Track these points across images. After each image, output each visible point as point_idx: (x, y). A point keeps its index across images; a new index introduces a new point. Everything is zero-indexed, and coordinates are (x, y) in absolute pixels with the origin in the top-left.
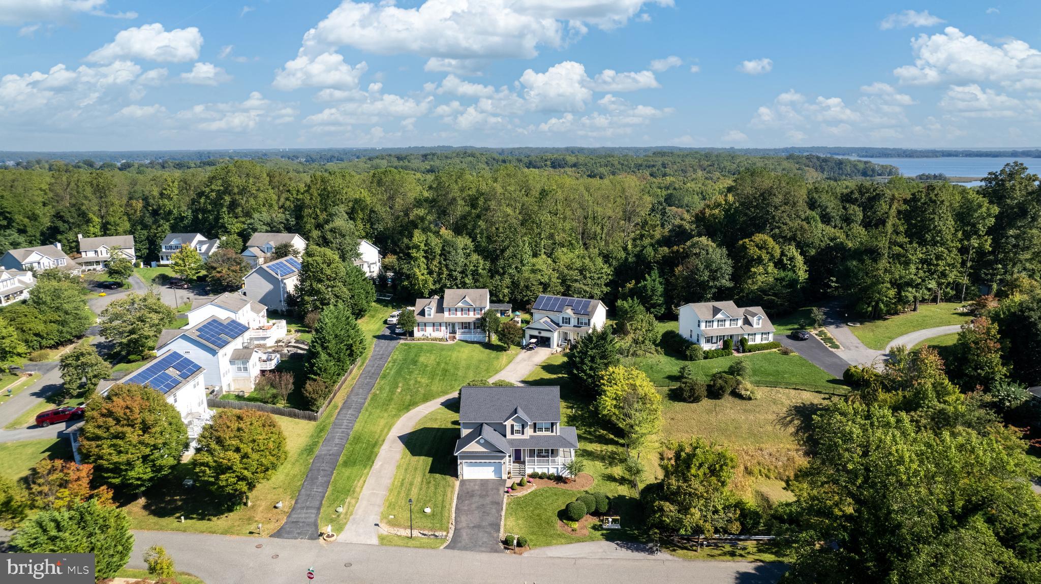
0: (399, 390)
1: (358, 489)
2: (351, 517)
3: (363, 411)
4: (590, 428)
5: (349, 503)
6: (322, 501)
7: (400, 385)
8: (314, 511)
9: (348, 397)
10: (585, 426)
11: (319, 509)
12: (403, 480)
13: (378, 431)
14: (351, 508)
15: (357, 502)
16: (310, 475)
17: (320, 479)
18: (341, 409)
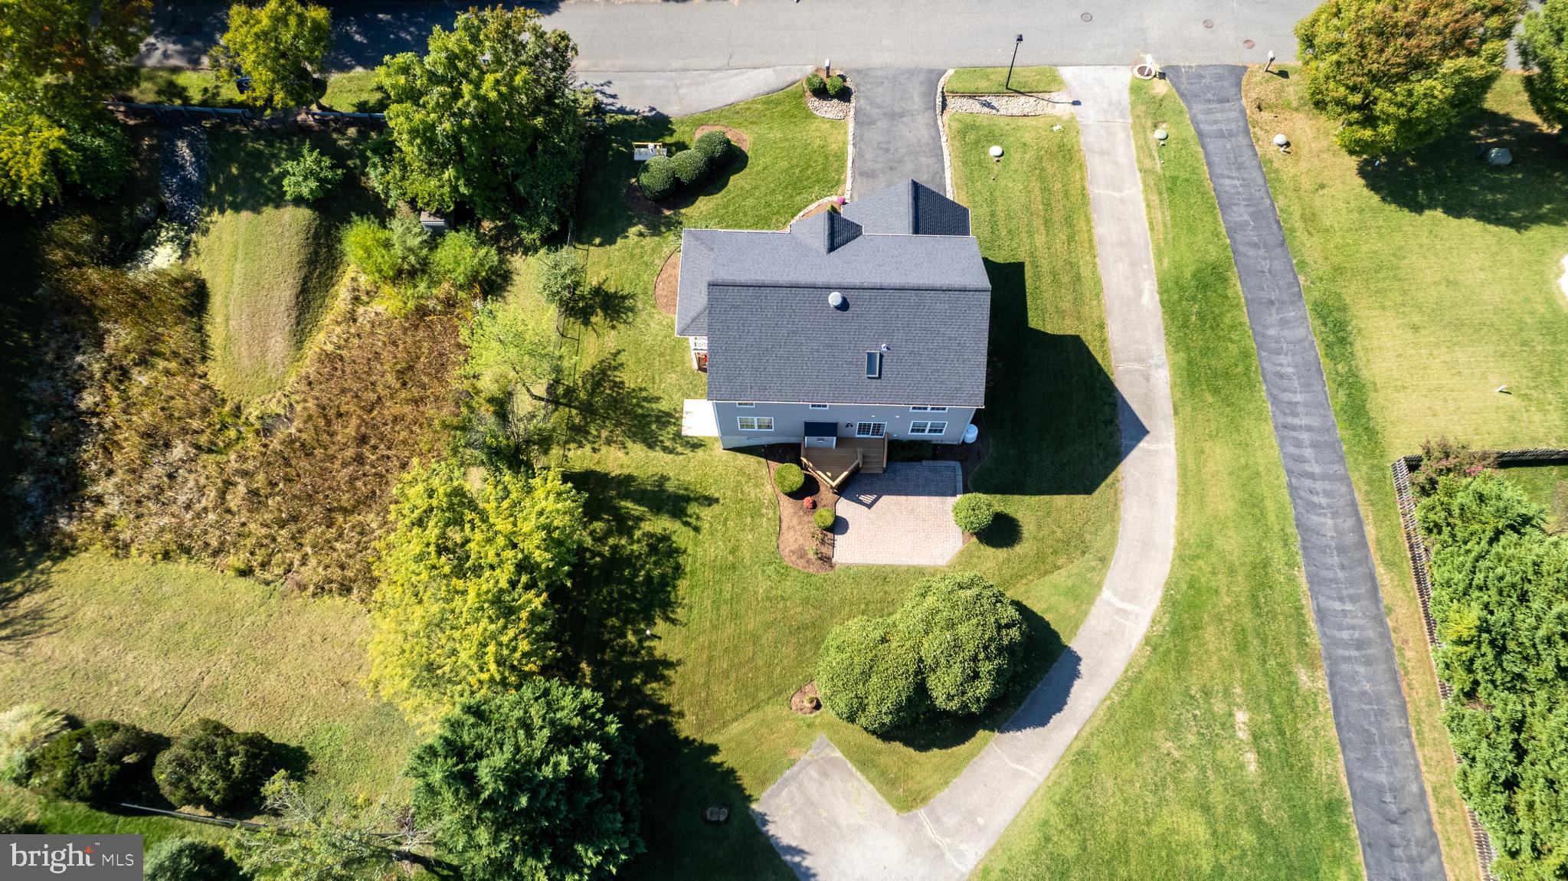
0: (1241, 717)
1: (1155, 198)
2: (1130, 120)
3: (1292, 530)
4: (615, 548)
5: (1151, 156)
6: (1207, 154)
7: (1251, 758)
8: (1206, 128)
9: (1382, 623)
10: (629, 561)
11: (1200, 134)
12: (1071, 239)
13: (1207, 446)
14: (1141, 142)
15: (1139, 161)
16: (1275, 226)
17: (1246, 217)
18: (1363, 544)
